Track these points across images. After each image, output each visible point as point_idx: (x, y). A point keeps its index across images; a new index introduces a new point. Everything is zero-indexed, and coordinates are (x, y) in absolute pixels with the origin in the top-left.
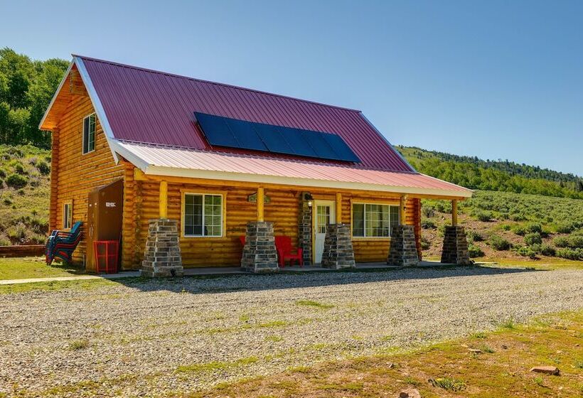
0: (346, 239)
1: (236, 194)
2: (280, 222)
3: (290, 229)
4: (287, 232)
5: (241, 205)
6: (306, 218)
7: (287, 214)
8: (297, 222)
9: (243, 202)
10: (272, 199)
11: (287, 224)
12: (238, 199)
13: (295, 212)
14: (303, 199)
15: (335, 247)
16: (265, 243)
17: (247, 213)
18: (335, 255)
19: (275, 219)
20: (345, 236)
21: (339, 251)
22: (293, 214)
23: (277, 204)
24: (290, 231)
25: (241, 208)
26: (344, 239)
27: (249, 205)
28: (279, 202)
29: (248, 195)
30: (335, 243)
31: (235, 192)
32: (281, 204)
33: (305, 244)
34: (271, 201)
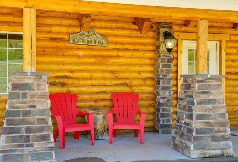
0: (214, 101)
1: (49, 32)
2: (124, 72)
3: (140, 82)
4: (137, 86)
5: (58, 48)
6: (165, 66)
7: (136, 61)
8: (153, 72)
9: (61, 44)
10: (110, 39)
11: (136, 75)
12: (52, 39)
13: (150, 59)
14: (161, 39)
15: (190, 117)
16: (27, 113)
17: (67, 60)
18: (190, 131)
19: (115, 68)
20: (211, 97)
21: (196, 124)
22: (147, 61)
23: (118, 46)
24: (141, 85)
25: (56, 52)
26: (209, 102)
27: (72, 48)
28: (122, 44)
29: (70, 34)
30: (190, 109)
31: (47, 29)
32: (126, 47)
33: (163, 104)
34: (108, 43)
